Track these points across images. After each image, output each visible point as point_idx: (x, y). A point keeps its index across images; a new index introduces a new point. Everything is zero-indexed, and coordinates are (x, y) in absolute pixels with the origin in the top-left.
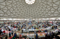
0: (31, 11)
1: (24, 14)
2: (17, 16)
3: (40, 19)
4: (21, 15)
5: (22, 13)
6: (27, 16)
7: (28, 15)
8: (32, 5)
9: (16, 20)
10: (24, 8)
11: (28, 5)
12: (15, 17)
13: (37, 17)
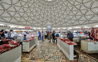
7: (39, 21)
9: (16, 29)
10: (35, 5)
13: (55, 25)
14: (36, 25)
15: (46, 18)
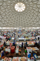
0: (21, 20)
1: (13, 23)
2: (7, 24)
3: (30, 28)
4: (10, 23)
5: (11, 21)
6: (17, 25)
8: (22, 12)
11: (18, 12)
12: (4, 25)
13: (27, 26)
14: (16, 26)
15: (21, 22)
